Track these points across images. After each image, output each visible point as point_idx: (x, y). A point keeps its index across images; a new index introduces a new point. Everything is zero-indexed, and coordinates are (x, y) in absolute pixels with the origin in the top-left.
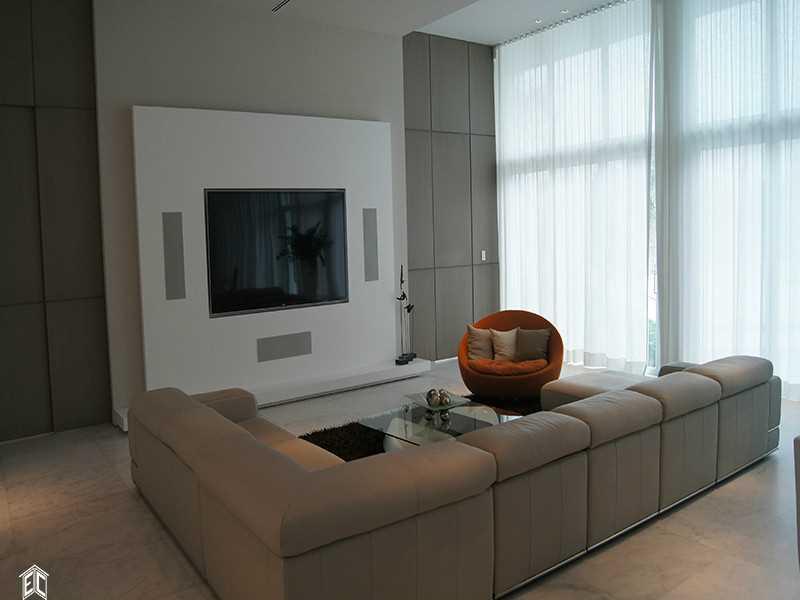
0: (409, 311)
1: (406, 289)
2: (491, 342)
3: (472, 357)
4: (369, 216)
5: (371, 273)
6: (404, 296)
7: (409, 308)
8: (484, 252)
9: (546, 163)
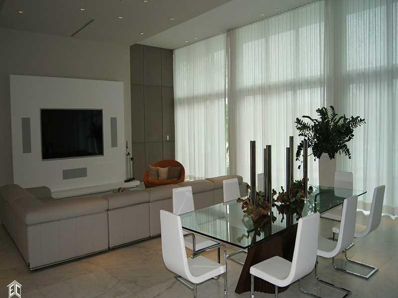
0: (132, 160)
1: (130, 150)
2: (158, 172)
3: (149, 178)
4: (114, 121)
5: (114, 144)
6: (129, 154)
7: (132, 159)
8: (168, 137)
9: (191, 100)
